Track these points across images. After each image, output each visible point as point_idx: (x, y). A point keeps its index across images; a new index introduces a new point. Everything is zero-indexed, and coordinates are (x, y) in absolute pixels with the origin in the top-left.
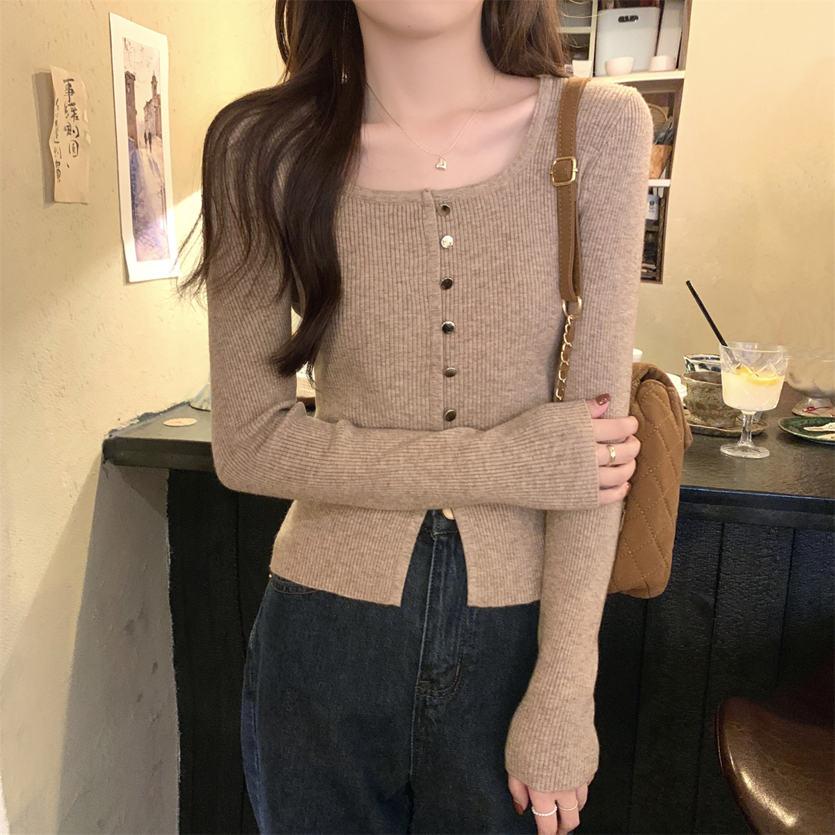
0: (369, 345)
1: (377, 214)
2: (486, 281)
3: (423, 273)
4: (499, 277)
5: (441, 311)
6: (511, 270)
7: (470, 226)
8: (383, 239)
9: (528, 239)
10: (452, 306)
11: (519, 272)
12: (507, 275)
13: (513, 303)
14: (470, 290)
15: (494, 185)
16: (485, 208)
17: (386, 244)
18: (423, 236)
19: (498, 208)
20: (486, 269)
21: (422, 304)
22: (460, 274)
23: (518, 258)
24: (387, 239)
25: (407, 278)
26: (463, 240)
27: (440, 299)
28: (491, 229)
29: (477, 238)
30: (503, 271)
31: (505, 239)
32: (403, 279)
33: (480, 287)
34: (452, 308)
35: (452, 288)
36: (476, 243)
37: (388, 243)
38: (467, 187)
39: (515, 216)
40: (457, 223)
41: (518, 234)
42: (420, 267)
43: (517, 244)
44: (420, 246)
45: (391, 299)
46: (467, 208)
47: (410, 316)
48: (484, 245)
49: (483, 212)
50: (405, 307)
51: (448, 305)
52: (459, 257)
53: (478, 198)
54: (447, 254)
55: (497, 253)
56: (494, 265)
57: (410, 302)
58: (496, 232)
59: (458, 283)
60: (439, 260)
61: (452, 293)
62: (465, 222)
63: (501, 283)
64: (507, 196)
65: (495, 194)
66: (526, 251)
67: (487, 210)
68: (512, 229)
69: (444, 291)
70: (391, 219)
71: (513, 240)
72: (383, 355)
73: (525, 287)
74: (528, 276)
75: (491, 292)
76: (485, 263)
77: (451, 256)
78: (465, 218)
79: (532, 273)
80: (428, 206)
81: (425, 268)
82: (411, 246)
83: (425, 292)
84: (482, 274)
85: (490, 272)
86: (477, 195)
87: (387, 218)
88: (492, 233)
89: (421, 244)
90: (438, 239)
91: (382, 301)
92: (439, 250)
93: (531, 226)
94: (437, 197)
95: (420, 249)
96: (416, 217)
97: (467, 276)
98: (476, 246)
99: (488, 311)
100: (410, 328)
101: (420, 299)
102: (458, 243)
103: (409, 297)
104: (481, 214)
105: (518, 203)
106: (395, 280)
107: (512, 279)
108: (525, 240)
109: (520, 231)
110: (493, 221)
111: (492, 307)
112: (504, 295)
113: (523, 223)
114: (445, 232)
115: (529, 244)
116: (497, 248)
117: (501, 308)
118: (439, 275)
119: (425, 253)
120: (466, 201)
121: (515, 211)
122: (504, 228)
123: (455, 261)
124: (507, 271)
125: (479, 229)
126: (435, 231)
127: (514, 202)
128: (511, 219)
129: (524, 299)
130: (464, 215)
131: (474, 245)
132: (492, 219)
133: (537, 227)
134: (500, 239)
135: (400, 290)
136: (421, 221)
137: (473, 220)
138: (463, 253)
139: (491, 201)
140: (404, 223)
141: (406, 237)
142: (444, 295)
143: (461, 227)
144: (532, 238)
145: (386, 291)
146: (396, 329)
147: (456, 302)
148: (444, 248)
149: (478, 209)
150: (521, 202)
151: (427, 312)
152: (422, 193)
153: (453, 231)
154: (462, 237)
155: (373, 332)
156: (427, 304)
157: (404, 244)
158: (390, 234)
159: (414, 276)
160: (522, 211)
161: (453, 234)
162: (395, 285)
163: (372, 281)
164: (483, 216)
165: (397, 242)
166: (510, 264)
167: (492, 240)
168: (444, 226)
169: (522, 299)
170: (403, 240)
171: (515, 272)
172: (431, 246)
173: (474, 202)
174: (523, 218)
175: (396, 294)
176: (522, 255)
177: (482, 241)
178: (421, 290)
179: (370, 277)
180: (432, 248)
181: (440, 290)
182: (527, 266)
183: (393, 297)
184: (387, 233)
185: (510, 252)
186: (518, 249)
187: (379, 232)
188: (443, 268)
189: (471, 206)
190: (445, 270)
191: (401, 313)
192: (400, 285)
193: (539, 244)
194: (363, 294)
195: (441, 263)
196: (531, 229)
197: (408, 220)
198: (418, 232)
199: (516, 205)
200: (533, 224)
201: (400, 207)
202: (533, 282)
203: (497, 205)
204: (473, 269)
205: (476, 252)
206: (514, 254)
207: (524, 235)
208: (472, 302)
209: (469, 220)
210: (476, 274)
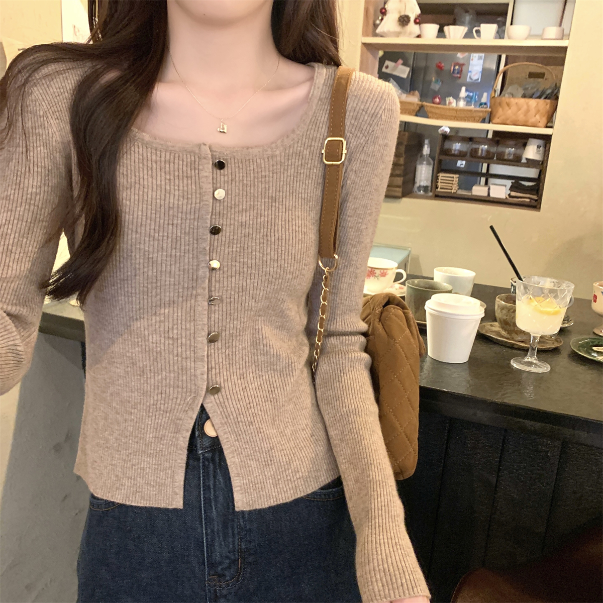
0: (137, 277)
1: (154, 157)
2: (251, 232)
3: (194, 218)
4: (262, 231)
5: (208, 252)
6: (273, 227)
7: (241, 184)
8: (159, 182)
9: (291, 204)
10: (219, 248)
11: (280, 229)
12: (269, 230)
13: (272, 253)
14: (235, 237)
15: (267, 151)
16: (256, 170)
17: (161, 188)
18: (198, 186)
19: (267, 173)
20: (251, 222)
21: (191, 246)
22: (228, 223)
23: (280, 218)
24: (163, 183)
25: (179, 221)
26: (234, 195)
27: (209, 242)
28: (260, 190)
29: (247, 195)
30: (266, 227)
31: (270, 201)
32: (175, 222)
33: (245, 236)
34: (219, 250)
35: (220, 234)
36: (245, 200)
37: (163, 187)
38: (243, 148)
39: (282, 183)
40: (230, 179)
41: (283, 199)
42: (192, 213)
43: (281, 207)
44: (194, 194)
45: (161, 238)
46: (241, 167)
47: (178, 254)
48: (252, 203)
49: (254, 173)
50: (174, 246)
51: (215, 247)
52: (229, 209)
53: (251, 161)
54: (218, 205)
55: (263, 211)
56: (259, 220)
57: (179, 243)
58: (263, 193)
59: (226, 230)
60: (211, 209)
61: (220, 238)
62: (237, 179)
63: (263, 236)
64: (277, 163)
65: (267, 160)
66: (287, 213)
67: (258, 173)
68: (278, 193)
69: (213, 236)
70: (167, 166)
71: (277, 203)
72: (150, 286)
73: (284, 241)
74: (287, 233)
75: (254, 241)
76: (251, 217)
77: (222, 207)
78: (237, 175)
79: (291, 231)
80: (205, 158)
81: (197, 215)
82: (186, 194)
83: (195, 234)
84: (247, 226)
85: (255, 226)
86: (251, 157)
87: (163, 163)
88: (260, 194)
89: (196, 193)
90: (211, 190)
91: (152, 239)
92: (211, 201)
93: (294, 194)
94: (214, 151)
95: (194, 196)
96: (193, 167)
97: (234, 226)
98: (244, 202)
99: (250, 256)
100: (178, 265)
101: (189, 241)
102: (230, 196)
103: (178, 238)
104: (252, 175)
105: (286, 172)
106: (166, 222)
107: (272, 234)
108: (287, 205)
109: (284, 196)
110: (262, 183)
111: (254, 253)
112: (265, 245)
113: (288, 190)
114: (219, 185)
115: (291, 208)
116: (263, 207)
117: (261, 255)
118: (209, 222)
119: (198, 201)
120: (240, 161)
121: (282, 179)
122: (271, 191)
123: (225, 212)
124: (269, 227)
125: (249, 188)
126: (210, 183)
127: (282, 170)
128: (278, 185)
129: (282, 250)
130: (237, 173)
131: (243, 201)
132: (261, 181)
133: (300, 195)
134: (267, 200)
135: (170, 231)
136: (197, 171)
137: (245, 179)
138: (233, 206)
139: (263, 166)
140: (181, 171)
141: (181, 184)
142: (213, 240)
143: (234, 183)
144: (294, 204)
145: (157, 231)
146: (164, 265)
147: (223, 246)
148: (216, 199)
149: (250, 170)
150: (289, 171)
151: (195, 252)
152: (199, 146)
153: (226, 185)
154: (234, 192)
155: (141, 266)
156: (195, 246)
157: (179, 190)
158: (165, 179)
159: (186, 220)
160: (288, 180)
161: (226, 188)
162: (166, 226)
163: (144, 220)
164: (254, 177)
165: (172, 187)
166: (273, 221)
167: (260, 200)
168: (218, 179)
169: (280, 251)
170: (179, 187)
171: (276, 228)
172: (204, 196)
173: (247, 163)
174: (288, 186)
175: (166, 234)
176: (284, 217)
177: (250, 199)
178: (191, 233)
179: (142, 215)
180: (204, 198)
181: (209, 235)
182: (287, 225)
183: (163, 236)
184: (163, 178)
185: (273, 212)
186: (280, 211)
187: (154, 174)
188: (214, 217)
189: (244, 167)
190: (215, 219)
191: (170, 251)
192: (170, 227)
193: (300, 210)
194: (134, 230)
195: (212, 212)
196: (294, 197)
197: (185, 168)
198: (193, 181)
199: (284, 173)
200: (297, 192)
201: (177, 155)
202: (291, 238)
203: (267, 170)
204: (240, 221)
205: (244, 207)
206: (277, 214)
207: (288, 200)
208: (236, 247)
209: (241, 178)
210: (243, 225)
